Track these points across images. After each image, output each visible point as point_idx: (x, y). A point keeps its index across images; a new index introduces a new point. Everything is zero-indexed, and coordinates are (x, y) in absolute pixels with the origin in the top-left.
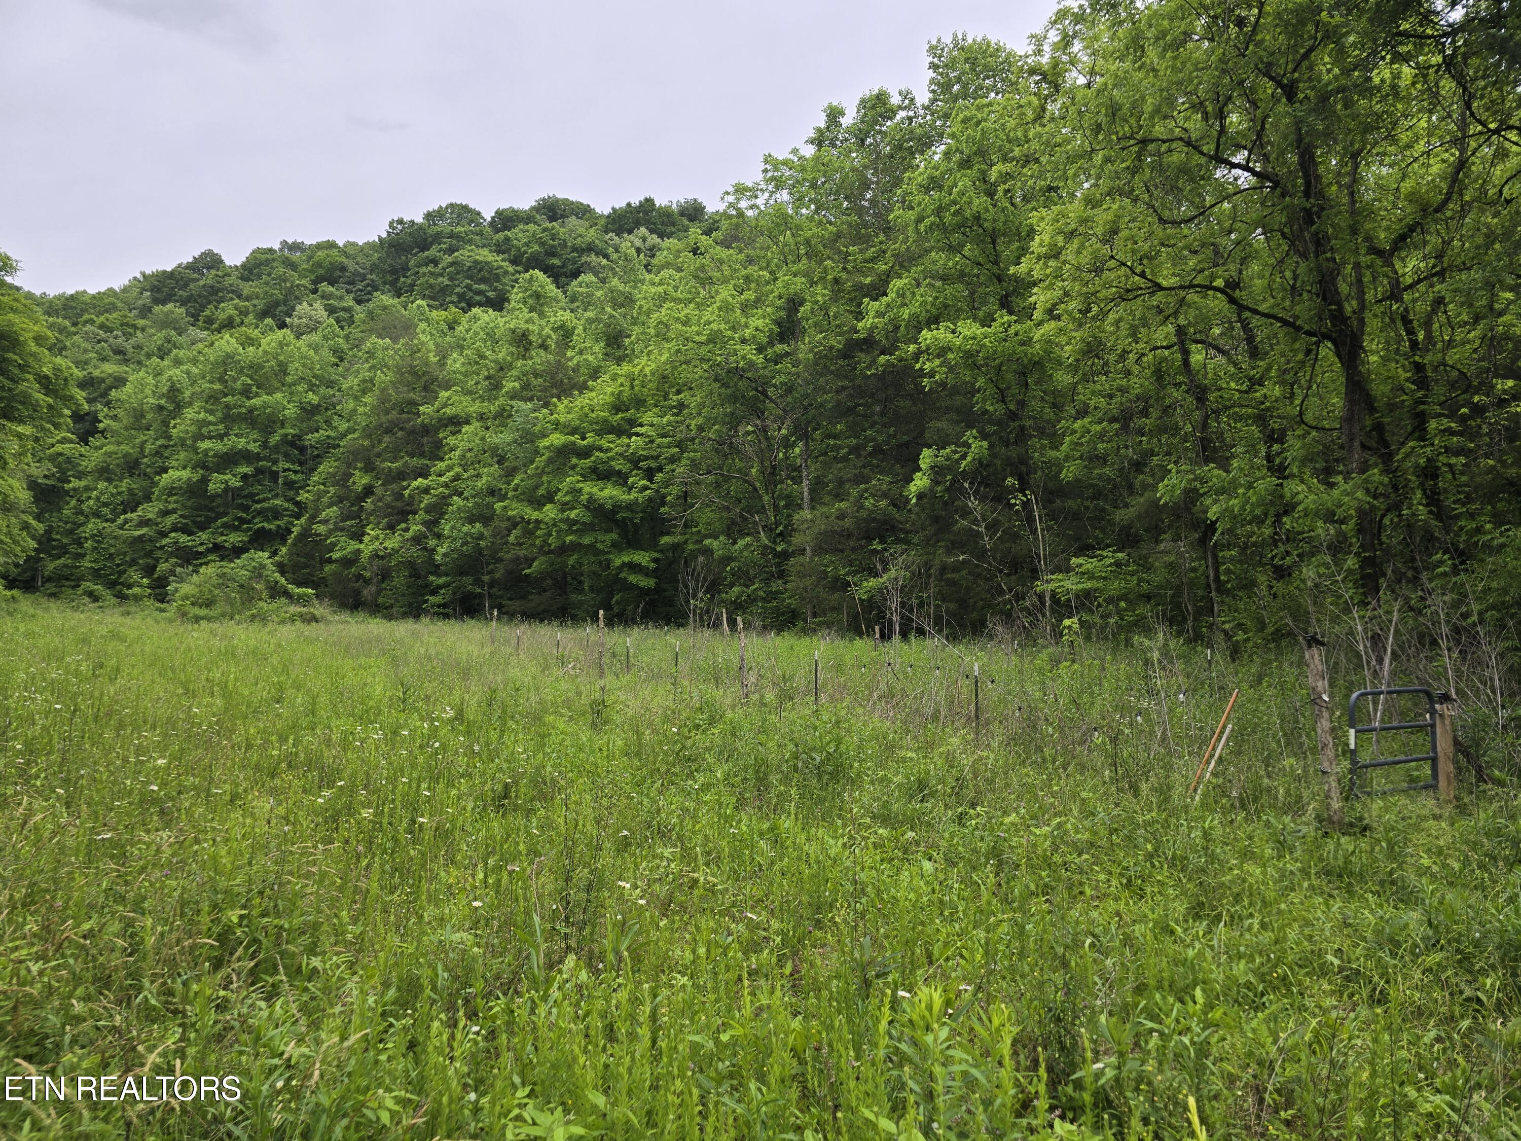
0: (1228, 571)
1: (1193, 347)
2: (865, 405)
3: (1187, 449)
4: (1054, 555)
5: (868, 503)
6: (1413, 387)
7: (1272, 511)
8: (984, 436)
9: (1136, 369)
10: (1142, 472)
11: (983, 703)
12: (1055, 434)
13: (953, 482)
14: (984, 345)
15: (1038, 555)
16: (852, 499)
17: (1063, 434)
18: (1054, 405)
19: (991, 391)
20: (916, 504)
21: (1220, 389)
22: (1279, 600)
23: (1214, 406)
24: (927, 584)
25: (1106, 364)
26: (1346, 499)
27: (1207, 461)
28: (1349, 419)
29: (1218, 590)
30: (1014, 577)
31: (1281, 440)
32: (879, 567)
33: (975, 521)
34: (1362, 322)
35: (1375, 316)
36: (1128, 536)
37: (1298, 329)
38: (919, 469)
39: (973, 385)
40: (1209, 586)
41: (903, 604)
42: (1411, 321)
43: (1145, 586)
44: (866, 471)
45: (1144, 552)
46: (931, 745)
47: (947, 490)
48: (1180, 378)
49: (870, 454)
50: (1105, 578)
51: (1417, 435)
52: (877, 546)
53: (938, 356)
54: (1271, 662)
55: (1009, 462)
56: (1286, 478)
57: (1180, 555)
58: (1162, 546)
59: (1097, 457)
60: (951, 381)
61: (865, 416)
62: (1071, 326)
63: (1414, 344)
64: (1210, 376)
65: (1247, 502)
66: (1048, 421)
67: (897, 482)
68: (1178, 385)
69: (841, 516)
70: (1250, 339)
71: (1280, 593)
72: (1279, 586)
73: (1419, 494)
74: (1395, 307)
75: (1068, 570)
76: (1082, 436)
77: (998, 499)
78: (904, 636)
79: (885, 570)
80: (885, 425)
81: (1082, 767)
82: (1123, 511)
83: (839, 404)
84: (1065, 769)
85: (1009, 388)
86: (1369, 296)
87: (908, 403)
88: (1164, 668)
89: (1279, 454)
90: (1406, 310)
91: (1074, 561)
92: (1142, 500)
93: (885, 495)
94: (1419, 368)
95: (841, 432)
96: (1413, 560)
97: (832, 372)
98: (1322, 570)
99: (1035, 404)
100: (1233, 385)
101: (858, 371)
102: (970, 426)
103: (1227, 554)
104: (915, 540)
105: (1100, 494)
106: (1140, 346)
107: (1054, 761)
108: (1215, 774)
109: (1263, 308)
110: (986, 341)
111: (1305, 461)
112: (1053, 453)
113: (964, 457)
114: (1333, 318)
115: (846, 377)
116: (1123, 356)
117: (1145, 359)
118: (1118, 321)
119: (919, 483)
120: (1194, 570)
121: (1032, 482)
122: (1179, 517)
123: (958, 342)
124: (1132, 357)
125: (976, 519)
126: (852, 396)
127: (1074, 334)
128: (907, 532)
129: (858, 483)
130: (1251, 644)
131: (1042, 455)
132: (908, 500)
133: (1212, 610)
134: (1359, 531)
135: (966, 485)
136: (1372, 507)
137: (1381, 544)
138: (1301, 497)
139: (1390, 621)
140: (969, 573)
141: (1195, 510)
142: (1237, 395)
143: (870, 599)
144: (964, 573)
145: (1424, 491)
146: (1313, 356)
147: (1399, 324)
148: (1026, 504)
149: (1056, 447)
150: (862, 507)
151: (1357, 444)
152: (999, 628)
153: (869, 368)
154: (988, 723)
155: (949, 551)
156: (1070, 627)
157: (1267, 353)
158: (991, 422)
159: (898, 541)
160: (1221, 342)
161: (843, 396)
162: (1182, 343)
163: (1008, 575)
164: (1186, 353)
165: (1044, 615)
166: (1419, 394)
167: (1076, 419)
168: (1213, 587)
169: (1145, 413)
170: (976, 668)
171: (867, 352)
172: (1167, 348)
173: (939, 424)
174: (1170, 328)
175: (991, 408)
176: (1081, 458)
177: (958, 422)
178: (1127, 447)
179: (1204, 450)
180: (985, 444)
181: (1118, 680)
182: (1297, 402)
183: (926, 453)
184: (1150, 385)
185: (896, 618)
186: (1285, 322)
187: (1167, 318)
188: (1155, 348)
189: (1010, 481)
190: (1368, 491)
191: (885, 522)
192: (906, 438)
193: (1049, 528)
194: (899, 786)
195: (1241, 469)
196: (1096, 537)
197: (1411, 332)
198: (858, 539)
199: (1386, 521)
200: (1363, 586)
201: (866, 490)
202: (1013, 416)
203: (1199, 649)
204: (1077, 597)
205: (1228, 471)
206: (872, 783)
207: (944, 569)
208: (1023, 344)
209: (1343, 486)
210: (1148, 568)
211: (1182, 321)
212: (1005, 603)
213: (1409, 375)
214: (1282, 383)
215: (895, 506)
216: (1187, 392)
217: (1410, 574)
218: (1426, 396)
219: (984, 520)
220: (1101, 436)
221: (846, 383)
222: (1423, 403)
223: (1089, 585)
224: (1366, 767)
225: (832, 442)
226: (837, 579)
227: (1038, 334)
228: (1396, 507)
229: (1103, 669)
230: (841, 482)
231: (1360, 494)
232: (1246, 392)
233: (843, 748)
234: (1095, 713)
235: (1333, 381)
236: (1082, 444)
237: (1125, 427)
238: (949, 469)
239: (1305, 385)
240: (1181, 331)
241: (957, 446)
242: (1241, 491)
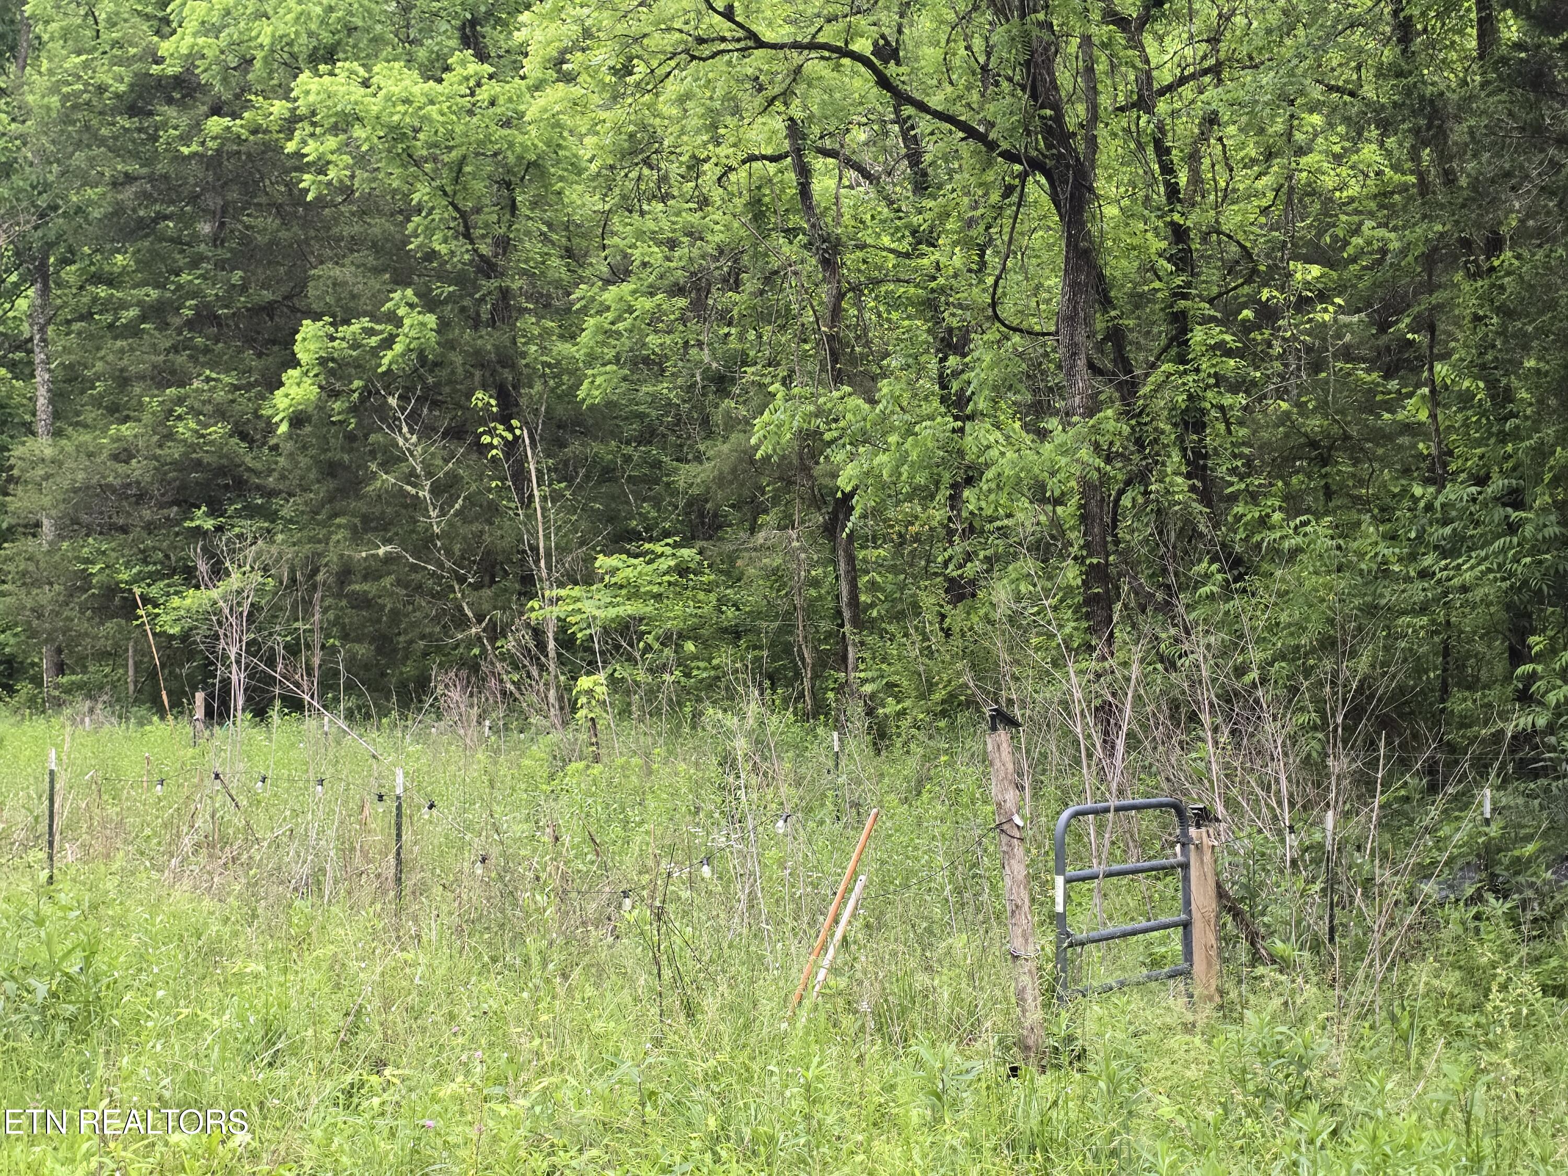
0: (873, 586)
1: (819, 163)
2: (179, 217)
3: (805, 356)
4: (563, 549)
5: (185, 429)
6: (1170, 267)
7: (947, 477)
8: (429, 303)
9: (717, 194)
10: (728, 395)
11: (412, 851)
12: (568, 310)
13: (368, 393)
14: (426, 119)
15: (535, 549)
16: (147, 418)
17: (584, 310)
18: (569, 253)
19: (442, 213)
20: (289, 436)
21: (862, 247)
22: (956, 642)
23: (853, 278)
24: (308, 603)
25: (664, 179)
26: (1063, 461)
27: (838, 379)
28: (1070, 318)
29: (858, 623)
30: (487, 592)
31: (961, 349)
32: (203, 567)
33: (411, 477)
34: (1092, 141)
35: (1114, 135)
36: (701, 515)
37: (991, 146)
38: (294, 363)
39: (406, 196)
40: (839, 613)
41: (253, 647)
42: (1168, 151)
43: (730, 613)
44: (181, 359)
45: (729, 547)
46: (303, 941)
47: (354, 409)
48: (795, 220)
49: (190, 324)
50: (658, 597)
51: (1174, 351)
52: (202, 520)
53: (335, 129)
54: (938, 752)
55: (478, 360)
56: (971, 418)
57: (791, 554)
58: (760, 537)
59: (646, 360)
60: (361, 183)
61: (176, 241)
62: (596, 99)
63: (1173, 191)
64: (847, 219)
65: (903, 460)
66: (558, 284)
67: (249, 387)
68: (790, 233)
69: (124, 455)
70: (914, 157)
71: (956, 629)
72: (956, 616)
73: (1176, 457)
74: (1142, 123)
75: (589, 579)
76: (619, 319)
77: (457, 433)
78: (260, 712)
79: (218, 572)
80: (220, 265)
81: (598, 973)
82: (692, 469)
83: (119, 210)
84: (565, 977)
85: (478, 210)
86: (1105, 101)
87: (271, 222)
88: (755, 769)
89: (956, 374)
90: (1161, 128)
91: (603, 562)
92: (725, 448)
93: (221, 413)
94: (1179, 234)
95: (124, 270)
96: (1164, 571)
97: (102, 142)
98: (1024, 588)
99: (532, 248)
100: (886, 240)
101: (161, 145)
102: (401, 281)
103: (872, 554)
104: (287, 512)
105: (653, 433)
106: (723, 151)
107: (544, 963)
108: (835, 971)
109: (936, 101)
110: (432, 110)
111: (1000, 389)
112: (565, 348)
113: (389, 342)
114: (1048, 132)
115: (135, 155)
116: (695, 164)
117: (733, 177)
118: (683, 99)
119: (294, 391)
120: (815, 583)
121: (523, 402)
122: (790, 483)
123: (374, 105)
124: (710, 171)
125: (413, 473)
126: (146, 195)
127: (603, 115)
128: (270, 494)
129: (163, 385)
130: (905, 723)
131: (544, 350)
132: (270, 428)
133: (845, 658)
134: (1084, 518)
135: (393, 401)
136: (1103, 475)
137: (1117, 542)
138: (994, 453)
139: (1128, 680)
140: (399, 582)
141: (817, 471)
142: (892, 260)
143: (185, 636)
144: (387, 581)
145: (1184, 450)
146: (1014, 198)
147: (1150, 151)
148: (511, 446)
149: (571, 336)
150: (170, 436)
151: (1081, 363)
152: (455, 695)
153: (185, 139)
154: (422, 889)
155: (357, 536)
156: (590, 692)
157: (940, 187)
158: (443, 276)
159: (251, 512)
160: (866, 158)
161: (128, 194)
162: (798, 152)
163: (476, 587)
164: (804, 172)
165: (542, 668)
166: (1178, 281)
167: (608, 282)
168: (847, 614)
169: (733, 282)
170: (400, 779)
171: (182, 105)
172: (773, 159)
173: (337, 272)
174: (778, 124)
175: (443, 249)
176: (617, 360)
177: (376, 271)
178: (700, 344)
179: (835, 361)
180: (431, 320)
181: (675, 794)
182: (990, 281)
183: (308, 328)
184: (741, 229)
185: (237, 677)
186: (970, 132)
187: (771, 102)
188: (752, 158)
189: (480, 398)
190: (1097, 446)
191: (222, 471)
192: (267, 295)
193: (556, 497)
194: (223, 1037)
195: (897, 400)
196: (644, 517)
197: (1168, 169)
198: (161, 506)
199: (1126, 501)
200: (1088, 617)
201: (180, 401)
202: (487, 267)
203: (820, 731)
204: (606, 630)
205: (873, 402)
206: (164, 1034)
207: (345, 573)
208: (507, 123)
209: (1059, 436)
210: (734, 577)
211: (797, 112)
212: (470, 643)
213: (1163, 245)
214: (966, 243)
215: (244, 436)
216: (808, 246)
217: (1160, 596)
218: (1188, 285)
219: (429, 475)
220: (654, 320)
221: (134, 167)
222: (1185, 297)
223: (630, 609)
224: (1082, 944)
225: (102, 291)
226: (111, 590)
227: (533, 108)
228: (1140, 478)
229: (650, 773)
230: (123, 381)
231: (1085, 453)
232: (907, 255)
233: (100, 962)
234: (629, 862)
235: (1050, 247)
236: (619, 333)
237: (699, 306)
238: (358, 365)
239: (1003, 249)
240: (794, 129)
241: (374, 318)
242: (893, 439)
